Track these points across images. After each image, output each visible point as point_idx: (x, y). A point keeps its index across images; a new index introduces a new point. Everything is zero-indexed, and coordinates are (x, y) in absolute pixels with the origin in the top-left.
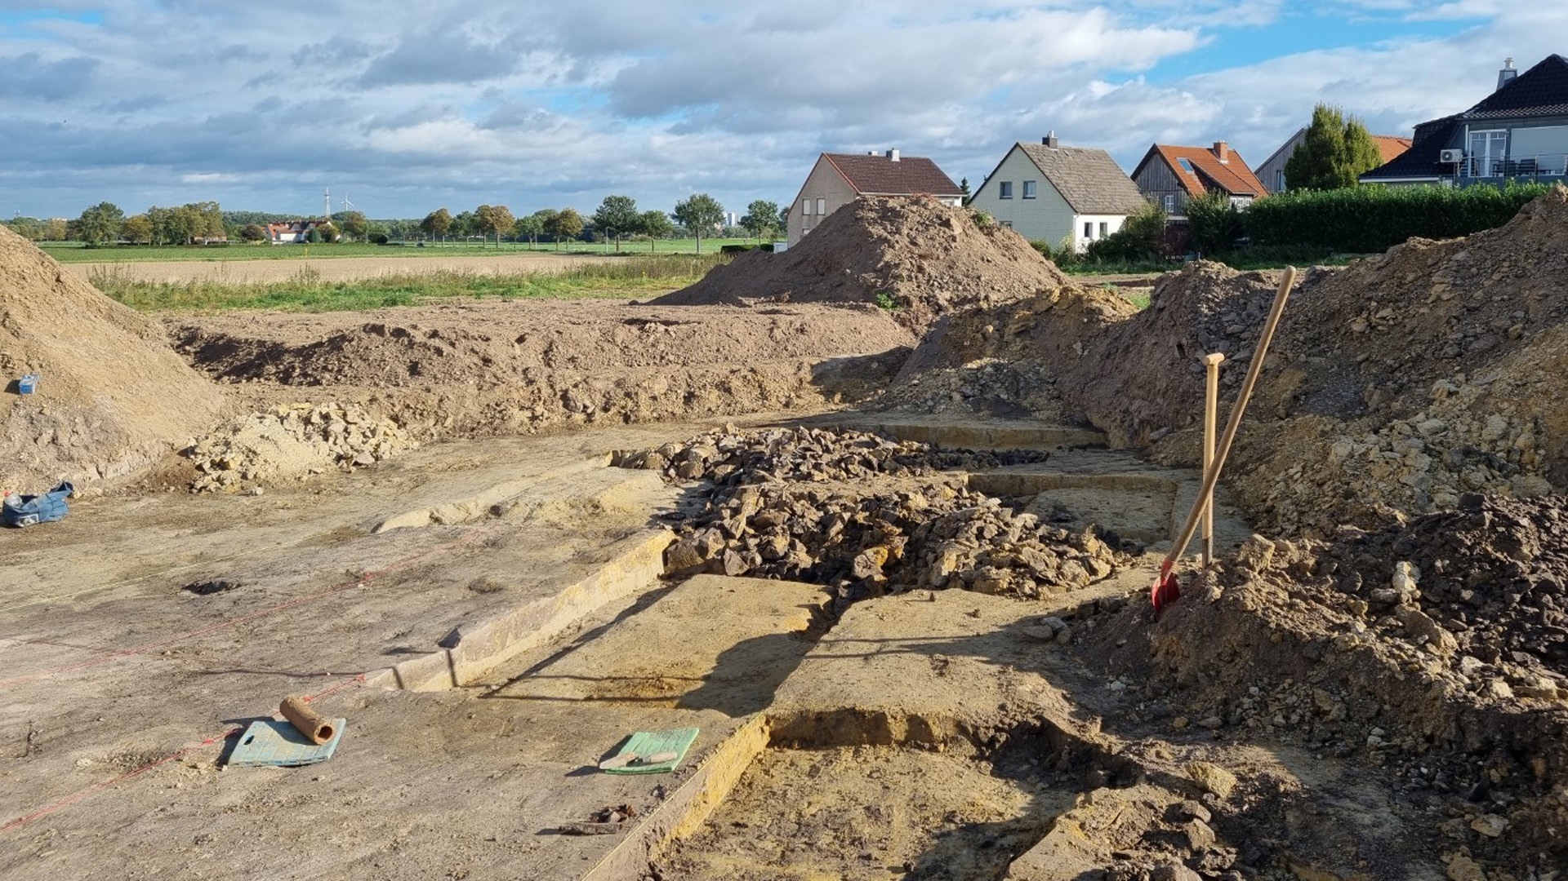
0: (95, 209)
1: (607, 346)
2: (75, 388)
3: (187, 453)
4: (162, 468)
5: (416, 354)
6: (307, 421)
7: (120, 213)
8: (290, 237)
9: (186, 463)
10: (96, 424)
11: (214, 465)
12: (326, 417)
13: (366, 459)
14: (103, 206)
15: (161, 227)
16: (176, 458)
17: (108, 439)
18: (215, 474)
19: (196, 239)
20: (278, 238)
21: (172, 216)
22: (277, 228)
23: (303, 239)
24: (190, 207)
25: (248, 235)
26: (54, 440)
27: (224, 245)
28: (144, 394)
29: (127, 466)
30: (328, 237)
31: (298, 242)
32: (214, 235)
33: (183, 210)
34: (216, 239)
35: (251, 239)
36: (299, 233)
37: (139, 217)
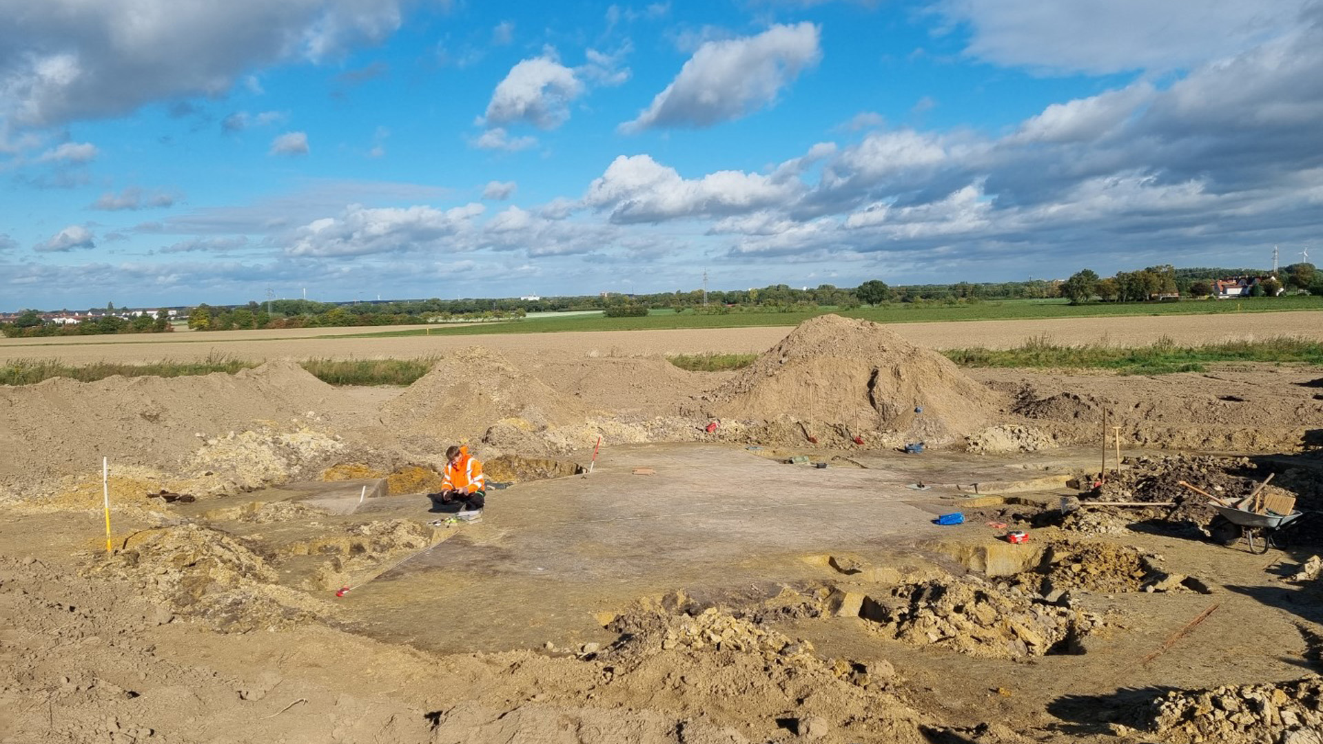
0: (1079, 275)
1: (1184, 411)
2: (934, 412)
3: (967, 438)
4: (958, 442)
5: (1079, 408)
6: (1013, 432)
7: (1096, 277)
8: (1238, 291)
9: (966, 442)
10: (938, 425)
11: (974, 443)
12: (1020, 431)
13: (1031, 449)
14: (1086, 273)
15: (1125, 287)
16: (963, 440)
17: (941, 431)
18: (973, 446)
19: (1153, 295)
20: (1225, 292)
21: (1133, 278)
22: (1225, 283)
23: (1247, 292)
24: (1149, 270)
25: (1197, 291)
26: (925, 429)
27: (1176, 300)
28: (956, 416)
29: (946, 440)
30: (1270, 291)
31: (1242, 295)
32: (1167, 292)
33: (1143, 273)
34: (1169, 295)
35: (1199, 294)
36: (1244, 287)
37: (1108, 280)
